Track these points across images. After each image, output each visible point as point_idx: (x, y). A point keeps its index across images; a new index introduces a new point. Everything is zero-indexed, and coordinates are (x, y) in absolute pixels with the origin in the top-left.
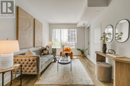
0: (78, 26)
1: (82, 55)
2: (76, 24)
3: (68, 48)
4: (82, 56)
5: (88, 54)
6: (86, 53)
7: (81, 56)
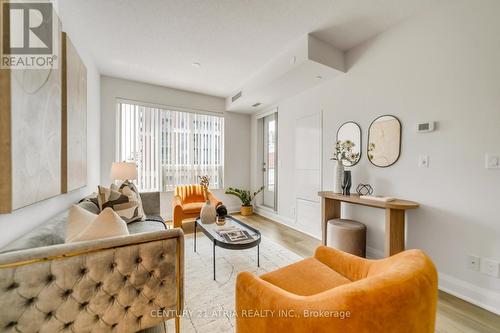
0: (232, 106)
1: (244, 210)
2: (223, 99)
3: (194, 188)
4: (244, 213)
5: (263, 205)
6: (256, 201)
7: (240, 213)
